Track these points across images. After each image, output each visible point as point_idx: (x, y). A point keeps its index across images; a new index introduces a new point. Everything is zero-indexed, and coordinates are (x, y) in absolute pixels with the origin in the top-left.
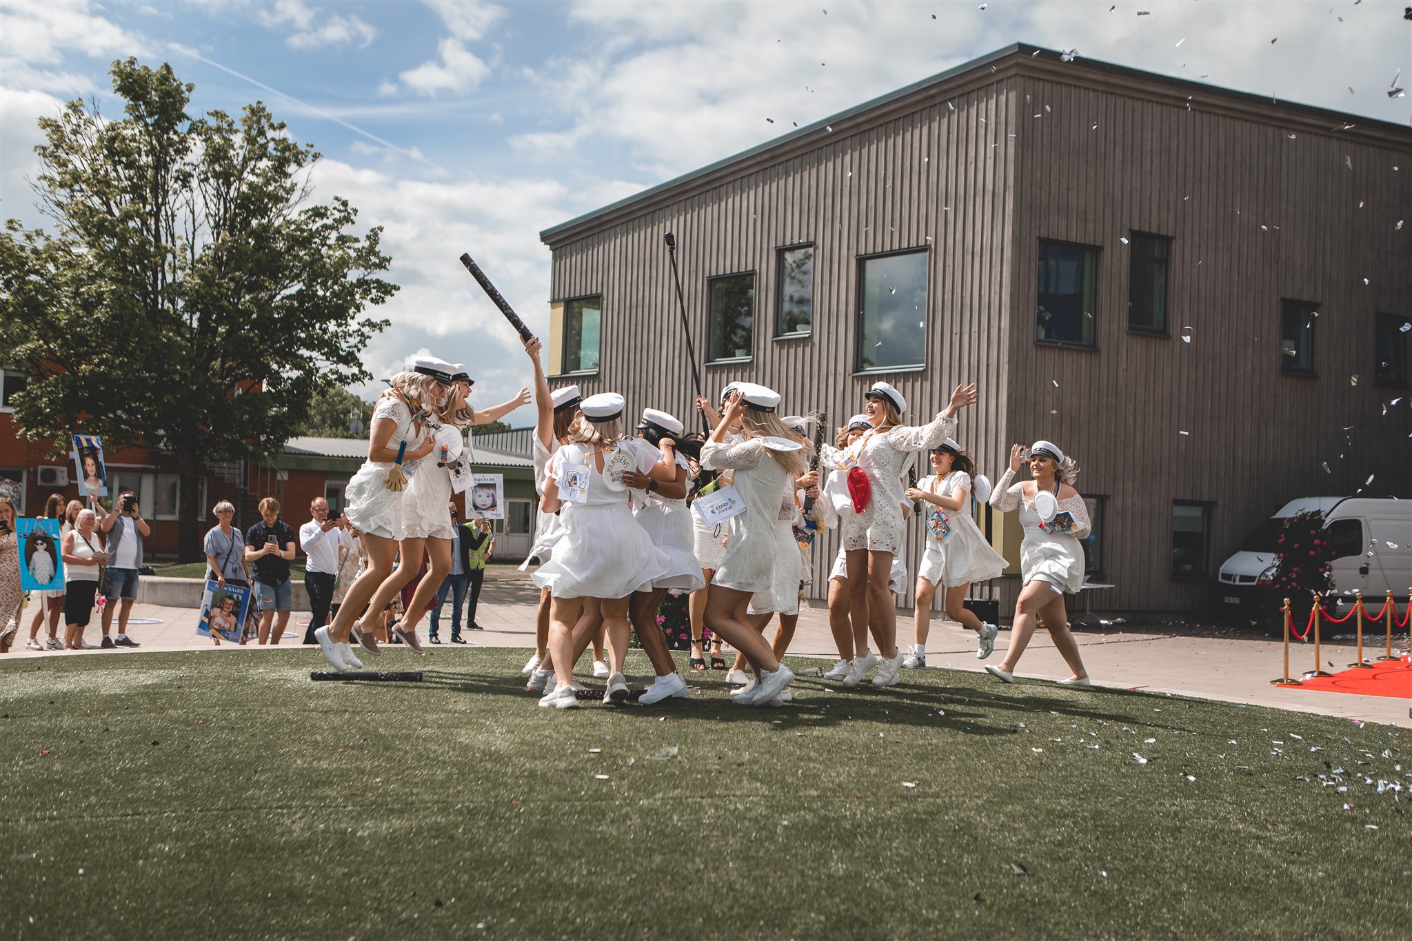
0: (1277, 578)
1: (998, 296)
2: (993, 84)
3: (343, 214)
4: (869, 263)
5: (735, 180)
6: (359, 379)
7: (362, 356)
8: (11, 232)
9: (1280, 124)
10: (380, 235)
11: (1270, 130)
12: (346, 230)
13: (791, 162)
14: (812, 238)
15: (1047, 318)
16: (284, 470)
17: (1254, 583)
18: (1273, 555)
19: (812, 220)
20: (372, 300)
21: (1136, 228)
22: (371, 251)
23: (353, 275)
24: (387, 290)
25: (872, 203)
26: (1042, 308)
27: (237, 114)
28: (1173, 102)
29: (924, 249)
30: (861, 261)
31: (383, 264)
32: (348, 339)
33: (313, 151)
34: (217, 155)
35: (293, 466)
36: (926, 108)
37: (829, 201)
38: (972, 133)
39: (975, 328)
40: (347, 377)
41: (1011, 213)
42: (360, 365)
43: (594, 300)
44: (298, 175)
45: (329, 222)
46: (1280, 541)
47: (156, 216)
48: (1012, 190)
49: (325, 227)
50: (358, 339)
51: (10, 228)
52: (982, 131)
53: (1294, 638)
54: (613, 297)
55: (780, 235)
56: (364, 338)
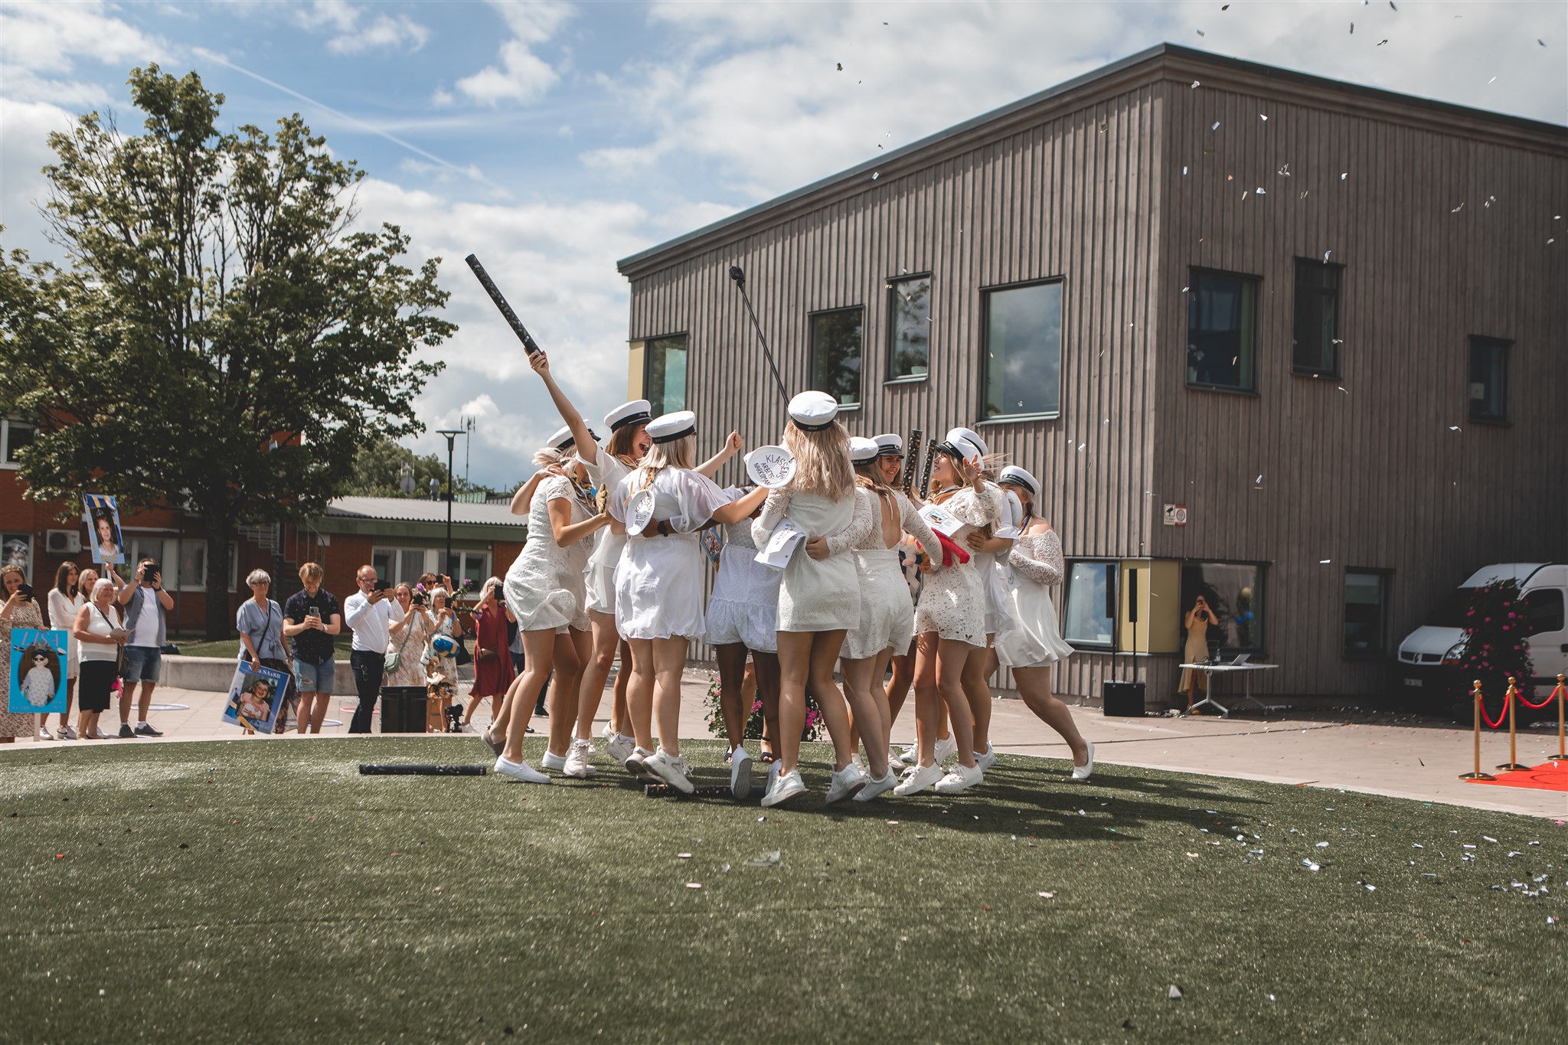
0: (1465, 657)
1: (1142, 333)
2: (1135, 90)
3: (393, 242)
4: (994, 296)
5: (840, 202)
6: (411, 431)
7: (413, 405)
8: (17, 264)
9: (1466, 135)
10: (439, 267)
11: (1455, 142)
12: (397, 260)
13: (905, 180)
14: (928, 268)
15: (1199, 358)
16: (325, 534)
17: (1439, 663)
18: (1460, 631)
19: (929, 247)
20: (426, 341)
21: (1301, 254)
22: (426, 285)
23: (404, 312)
24: (444, 329)
25: (997, 227)
26: (1193, 347)
27: (272, 129)
28: (1343, 110)
29: (1058, 279)
30: (985, 294)
31: (440, 299)
32: (399, 384)
33: (357, 168)
34: (249, 175)
35: (336, 530)
36: (1059, 118)
37: (948, 225)
38: (1113, 146)
39: (1116, 370)
40: (397, 429)
41: (1158, 238)
42: (412, 415)
43: (679, 339)
44: (341, 196)
45: (376, 251)
46: (1469, 614)
47: (181, 244)
48: (1158, 211)
49: (372, 257)
50: (409, 384)
51: (17, 259)
52: (1123, 144)
53: (1485, 726)
54: (701, 336)
55: (892, 264)
56: (417, 384)
